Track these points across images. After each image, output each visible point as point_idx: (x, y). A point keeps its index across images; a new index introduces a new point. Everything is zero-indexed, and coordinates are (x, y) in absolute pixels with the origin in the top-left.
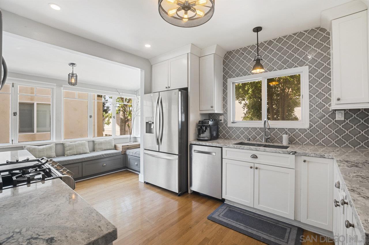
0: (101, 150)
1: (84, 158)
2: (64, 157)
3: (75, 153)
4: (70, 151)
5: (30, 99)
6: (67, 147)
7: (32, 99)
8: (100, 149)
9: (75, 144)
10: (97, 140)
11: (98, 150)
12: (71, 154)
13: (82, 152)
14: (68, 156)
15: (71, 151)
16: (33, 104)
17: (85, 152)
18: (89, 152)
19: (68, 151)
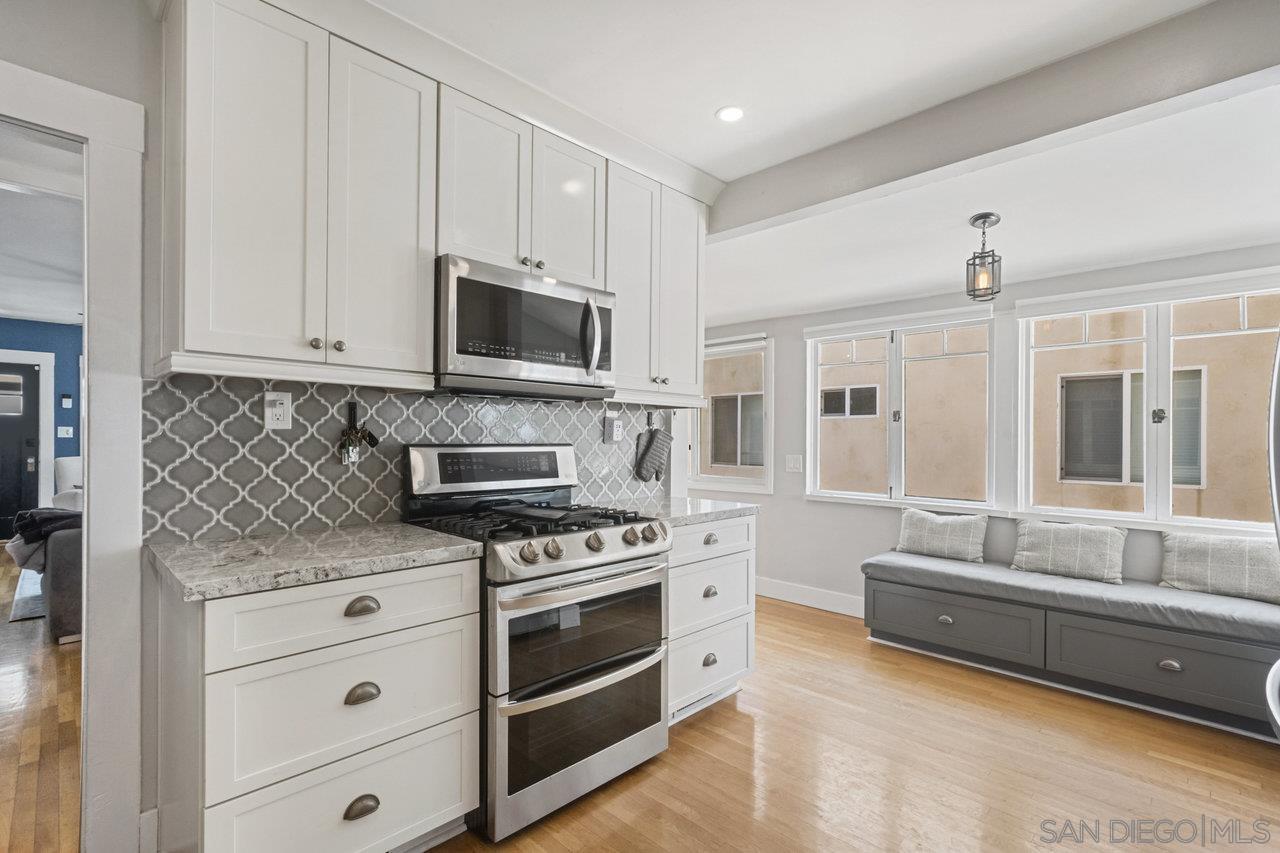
0: (1193, 587)
1: (1053, 595)
2: (1005, 569)
3: (1050, 568)
4: (1028, 553)
5: (1111, 362)
6: (1024, 534)
7: (1115, 363)
8: (1191, 581)
9: (1057, 533)
10: (1180, 534)
11: (1176, 584)
12: (1033, 567)
13: (1077, 569)
14: (1019, 569)
15: (1034, 554)
16: (1118, 379)
17: (1096, 573)
18: (1120, 581)
19: (1025, 553)
